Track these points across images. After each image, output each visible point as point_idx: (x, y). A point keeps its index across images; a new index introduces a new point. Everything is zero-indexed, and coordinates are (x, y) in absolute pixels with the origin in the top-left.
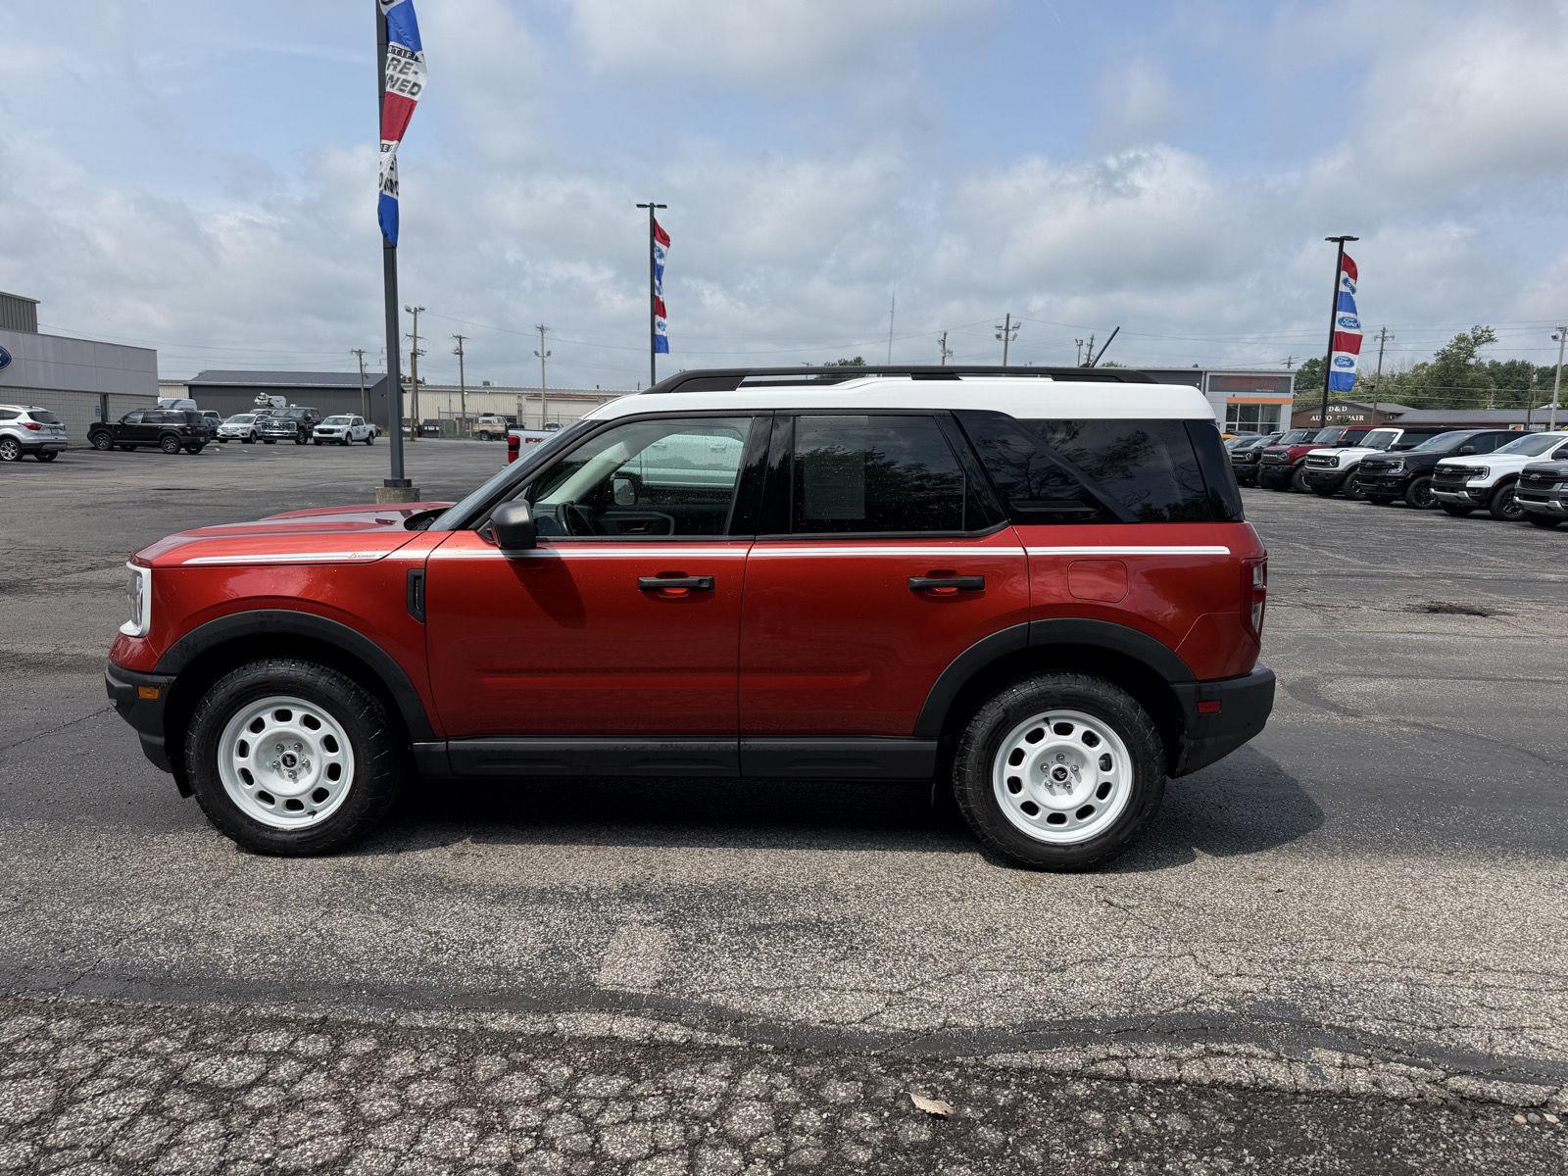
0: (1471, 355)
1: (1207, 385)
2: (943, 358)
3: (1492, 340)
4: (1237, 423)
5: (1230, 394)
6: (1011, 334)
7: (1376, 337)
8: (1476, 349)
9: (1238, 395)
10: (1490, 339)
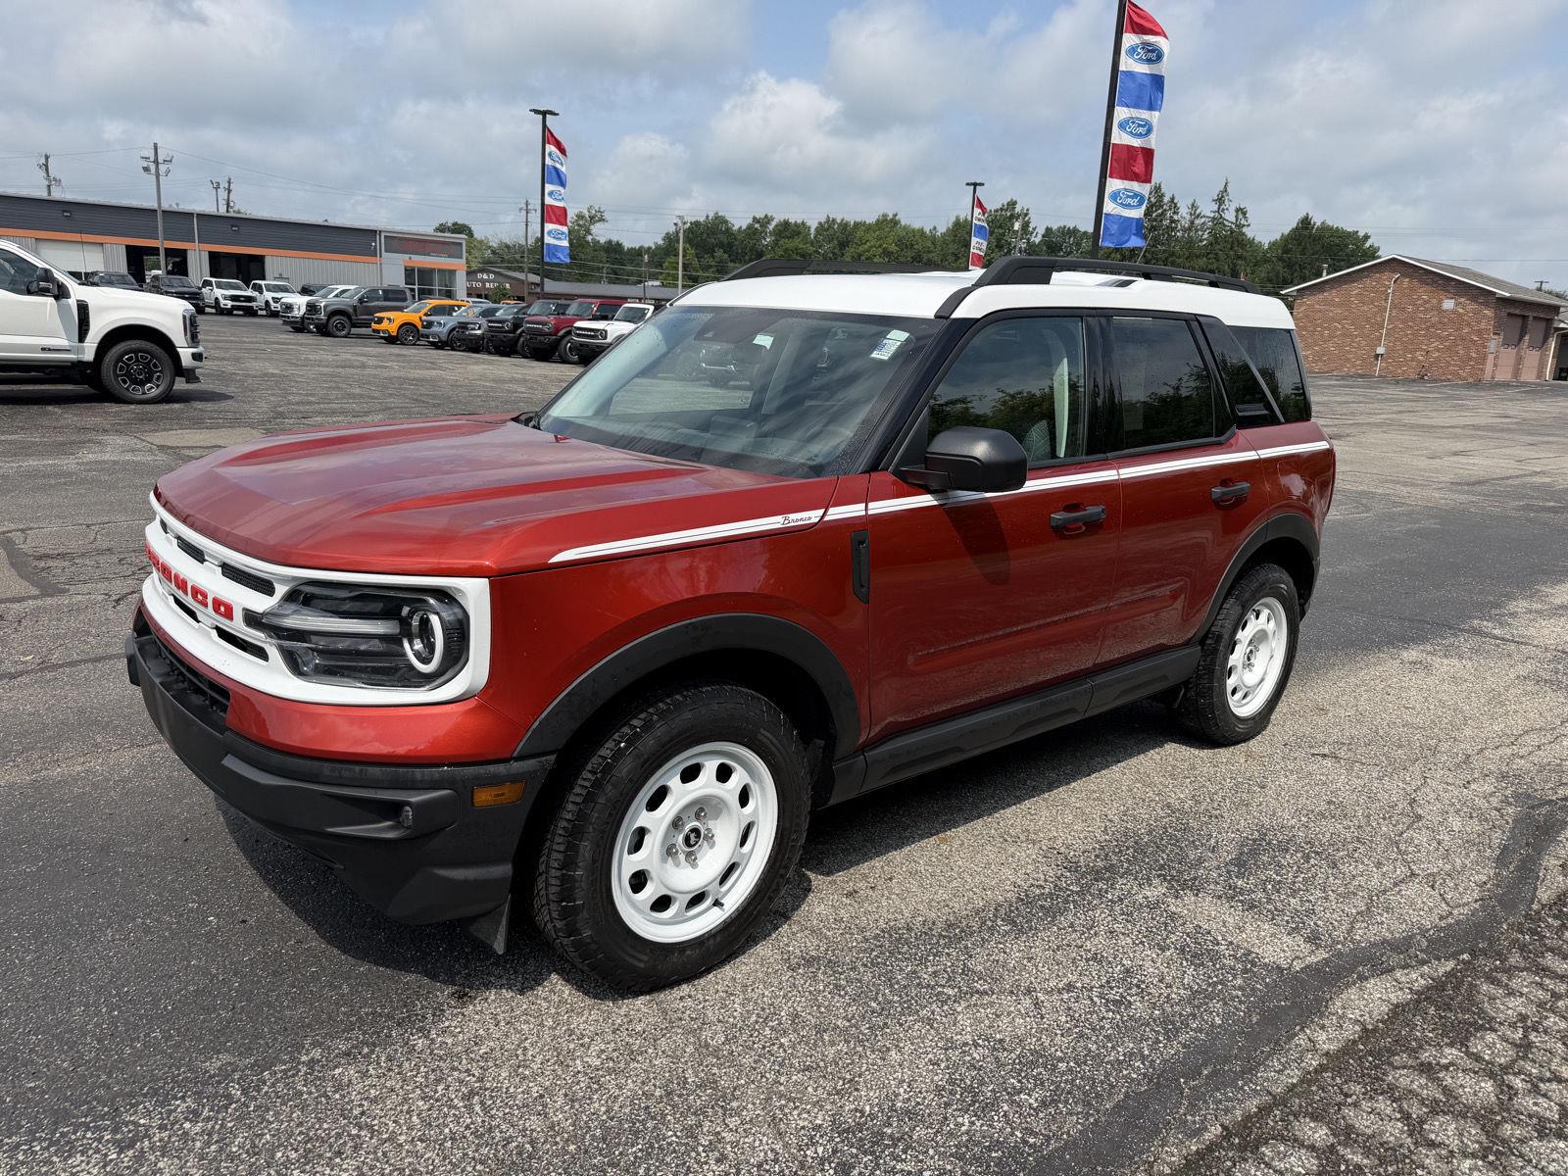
0: (588, 232)
1: (383, 246)
2: (49, 186)
3: (604, 220)
4: (416, 287)
5: (407, 256)
6: (163, 168)
7: (521, 209)
8: (592, 227)
9: (415, 258)
10: (602, 220)
